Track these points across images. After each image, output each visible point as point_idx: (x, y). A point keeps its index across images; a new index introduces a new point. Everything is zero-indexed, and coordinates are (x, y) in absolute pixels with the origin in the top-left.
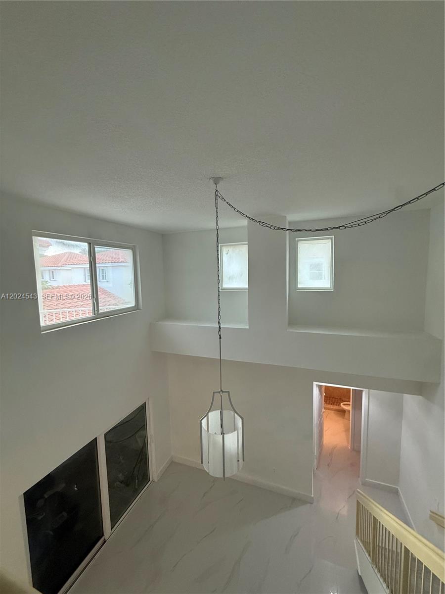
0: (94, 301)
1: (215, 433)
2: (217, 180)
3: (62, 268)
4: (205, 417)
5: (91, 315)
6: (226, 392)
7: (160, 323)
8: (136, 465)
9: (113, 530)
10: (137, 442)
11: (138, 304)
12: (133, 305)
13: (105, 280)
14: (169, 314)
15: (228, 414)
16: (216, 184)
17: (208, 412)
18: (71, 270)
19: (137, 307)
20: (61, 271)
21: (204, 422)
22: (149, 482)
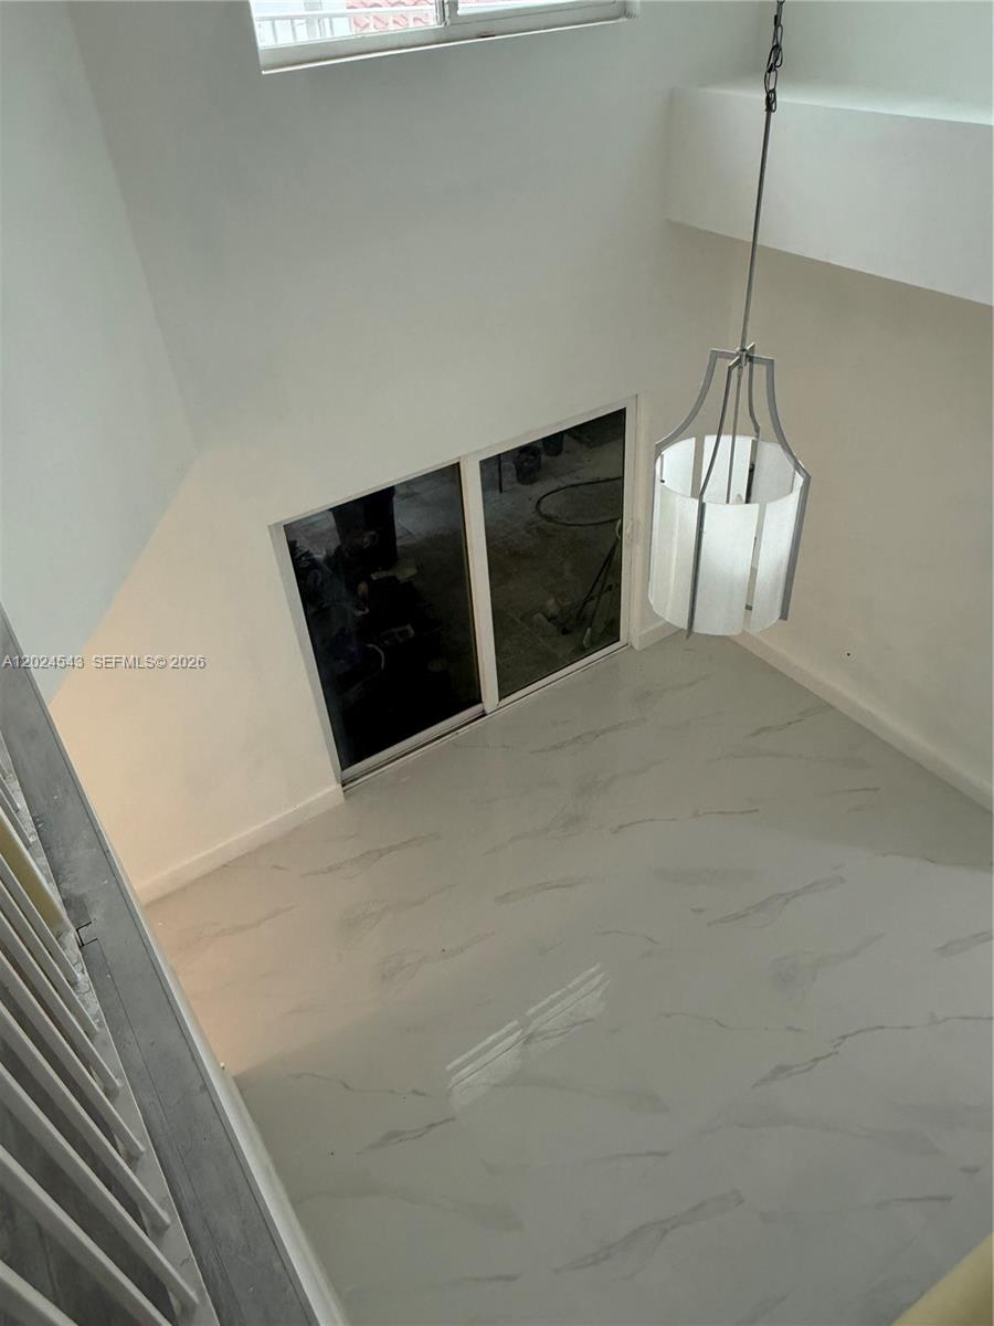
6: (761, 361)
8: (592, 591)
9: (504, 701)
22: (618, 644)
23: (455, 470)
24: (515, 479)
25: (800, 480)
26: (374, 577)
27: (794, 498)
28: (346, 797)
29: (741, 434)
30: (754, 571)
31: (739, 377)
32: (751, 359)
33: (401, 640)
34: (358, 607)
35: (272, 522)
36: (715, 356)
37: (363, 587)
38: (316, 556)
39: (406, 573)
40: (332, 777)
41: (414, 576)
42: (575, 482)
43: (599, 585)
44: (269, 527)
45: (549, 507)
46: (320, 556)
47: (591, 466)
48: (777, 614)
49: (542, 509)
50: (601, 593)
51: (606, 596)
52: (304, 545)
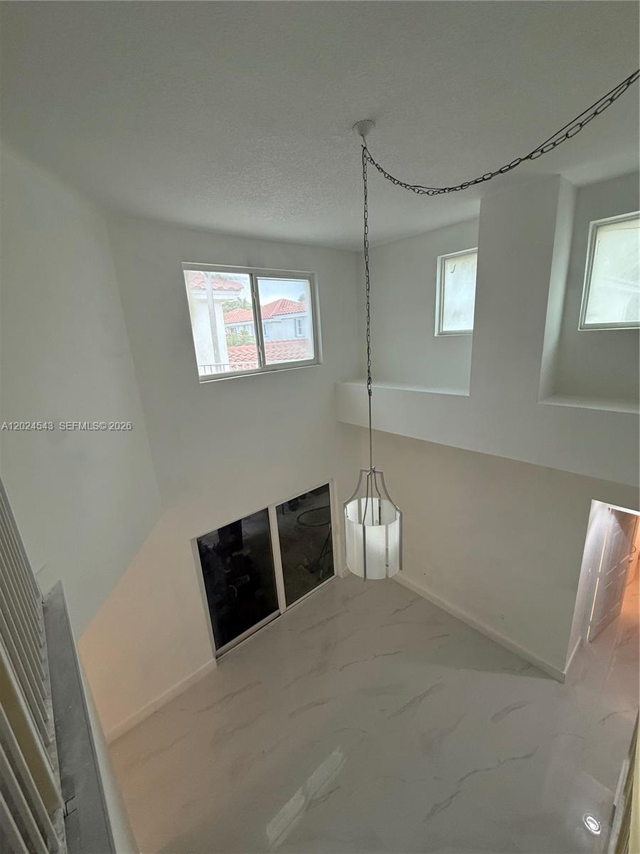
0: (260, 350)
2: (363, 127)
3: (273, 320)
5: (257, 367)
6: (378, 472)
7: (346, 383)
8: (322, 554)
9: (289, 607)
11: (317, 357)
12: (312, 358)
15: (386, 503)
16: (362, 135)
18: (280, 322)
19: (316, 360)
20: (273, 324)
22: (333, 577)
23: (266, 510)
24: (288, 509)
25: (398, 515)
26: (233, 555)
27: (398, 522)
28: (218, 665)
29: (375, 497)
30: (387, 549)
31: (371, 478)
32: (374, 472)
33: (244, 582)
34: (226, 569)
35: (192, 538)
36: (362, 471)
37: (228, 560)
38: (209, 547)
39: (246, 552)
40: (212, 655)
41: (250, 553)
42: (311, 509)
43: (324, 551)
44: (191, 540)
45: (303, 519)
46: (211, 547)
47: (318, 503)
48: (398, 568)
49: (300, 520)
50: (326, 554)
51: (328, 555)
52: (204, 542)
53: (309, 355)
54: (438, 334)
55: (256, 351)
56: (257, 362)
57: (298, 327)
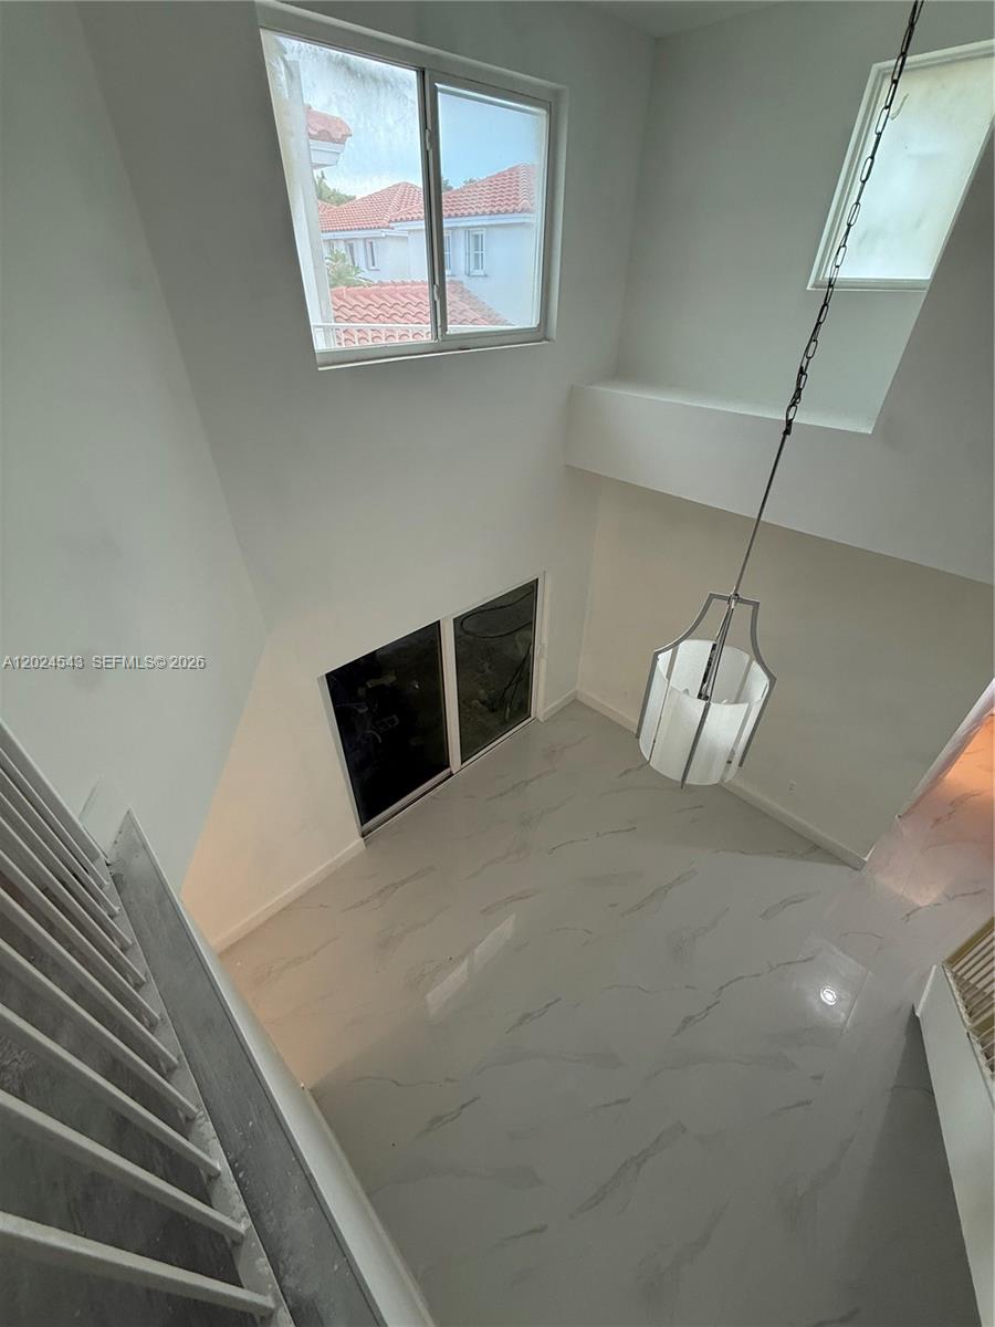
0: (436, 298)
1: (687, 691)
4: (667, 649)
5: (428, 338)
8: (510, 684)
9: (465, 764)
10: (516, 646)
11: (546, 324)
12: (534, 325)
13: (481, 272)
14: (627, 367)
17: (681, 640)
19: (540, 333)
20: (387, 241)
21: (664, 658)
22: (530, 719)
28: (367, 845)
33: (390, 726)
35: (318, 674)
40: (355, 831)
44: (317, 677)
53: (528, 318)
54: (814, 286)
55: (428, 300)
56: (428, 327)
57: (472, 252)
